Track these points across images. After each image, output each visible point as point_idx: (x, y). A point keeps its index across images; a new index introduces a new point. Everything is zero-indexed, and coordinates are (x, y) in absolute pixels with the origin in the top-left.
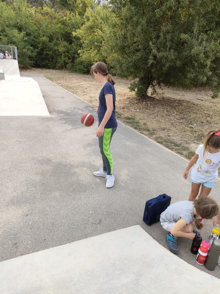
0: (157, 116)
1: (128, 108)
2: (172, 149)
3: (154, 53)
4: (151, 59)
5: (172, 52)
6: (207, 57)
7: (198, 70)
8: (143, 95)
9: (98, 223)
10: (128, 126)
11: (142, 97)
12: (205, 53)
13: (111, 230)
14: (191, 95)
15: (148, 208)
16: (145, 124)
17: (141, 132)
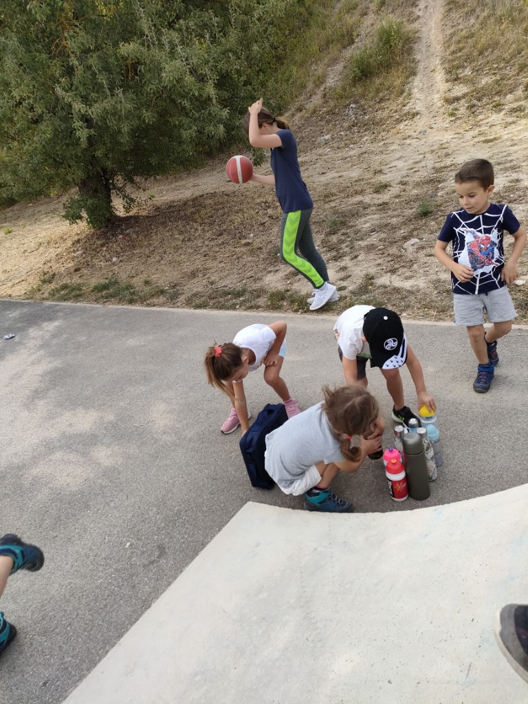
0: (165, 253)
1: (88, 265)
2: (233, 307)
3: (80, 111)
4: (82, 128)
5: (121, 95)
6: (202, 79)
7: (197, 115)
8: (109, 220)
9: (159, 557)
10: (110, 306)
11: (107, 227)
12: (193, 72)
13: (196, 553)
14: (212, 178)
15: (250, 454)
16: (147, 283)
17: (148, 305)
